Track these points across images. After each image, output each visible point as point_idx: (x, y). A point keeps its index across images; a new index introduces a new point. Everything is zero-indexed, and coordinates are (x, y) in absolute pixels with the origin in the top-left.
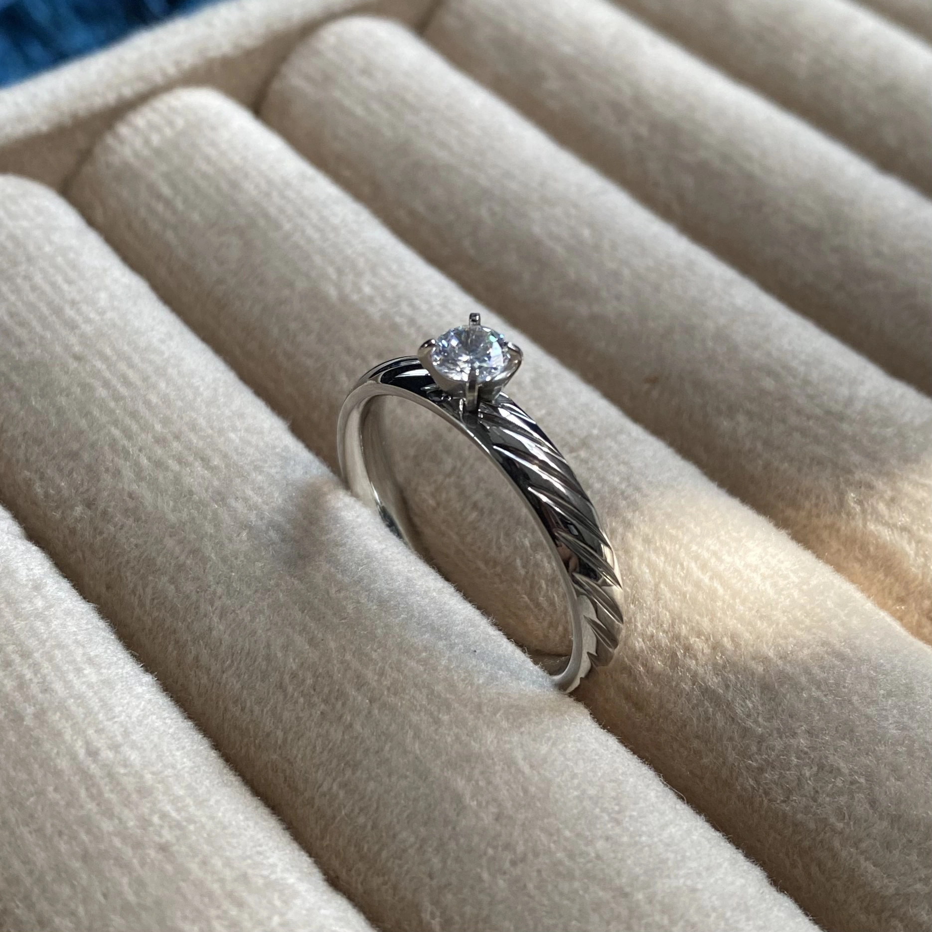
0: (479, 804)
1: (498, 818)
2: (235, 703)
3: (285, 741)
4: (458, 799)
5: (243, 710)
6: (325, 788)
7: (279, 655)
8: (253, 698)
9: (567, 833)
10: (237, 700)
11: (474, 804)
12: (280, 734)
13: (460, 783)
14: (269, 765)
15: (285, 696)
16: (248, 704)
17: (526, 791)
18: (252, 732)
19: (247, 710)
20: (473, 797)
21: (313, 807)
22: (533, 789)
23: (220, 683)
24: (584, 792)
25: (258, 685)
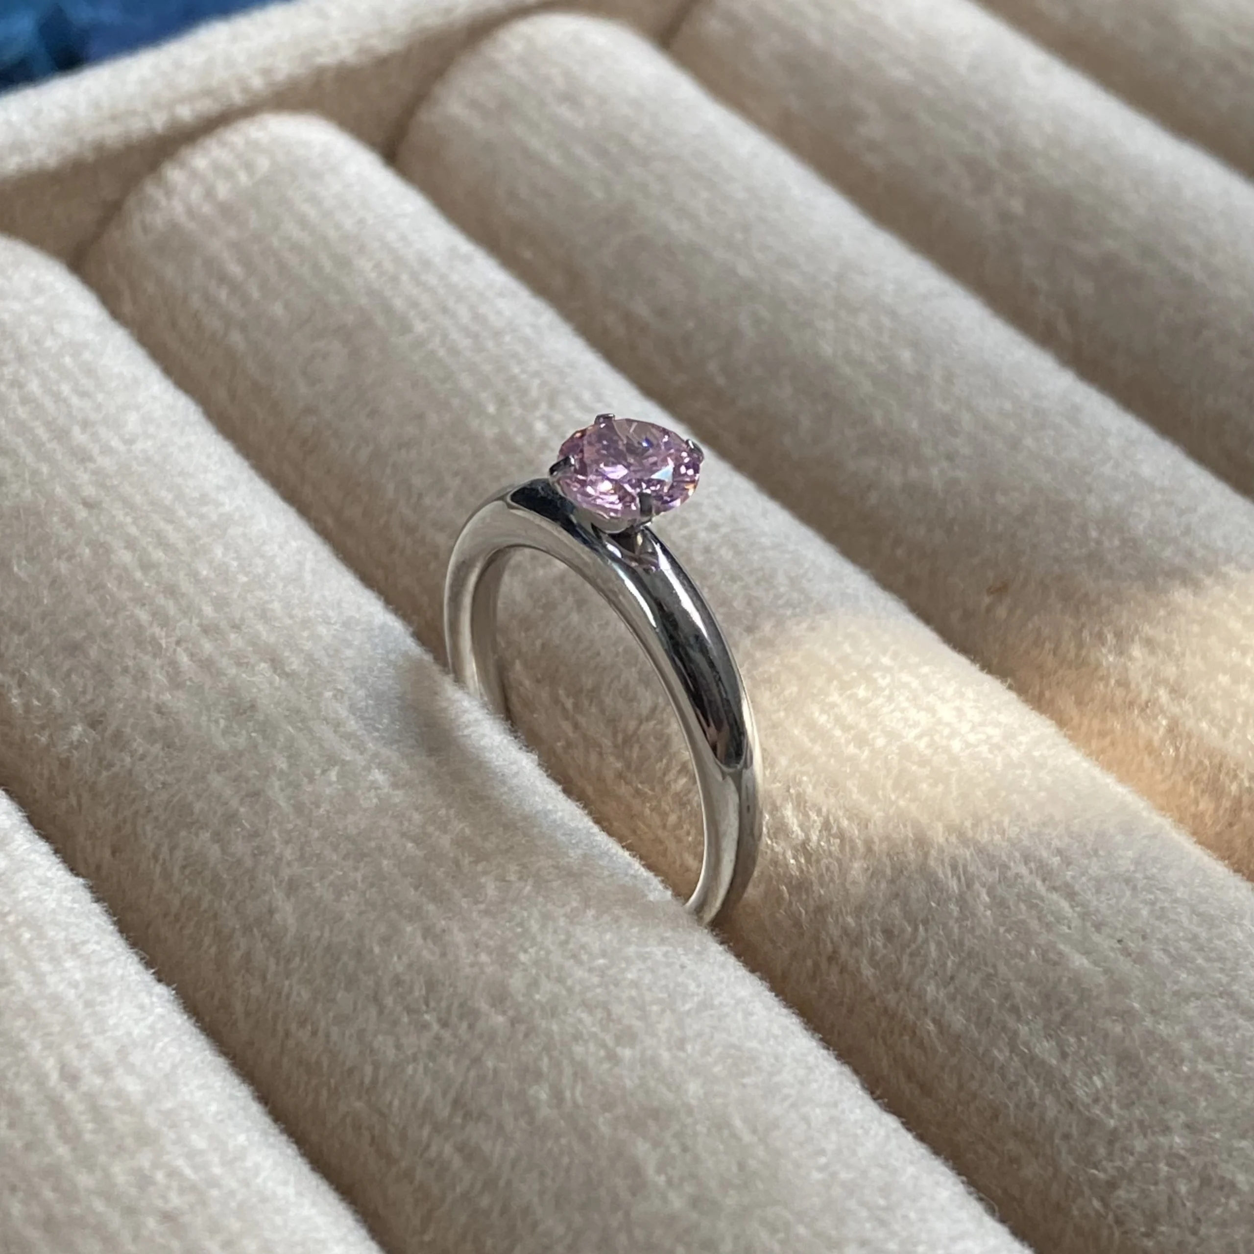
0: (669, 1182)
1: (695, 1202)
2: (302, 1024)
3: (375, 1081)
4: (635, 1171)
5: (314, 1033)
6: (433, 1152)
7: (377, 950)
8: (331, 1014)
9: (802, 1230)
10: (306, 1020)
11: (661, 1180)
12: (368, 1070)
13: (641, 1148)
14: (348, 1120)
15: (381, 1012)
16: (323, 1024)
17: (742, 1166)
18: (325, 1069)
19: (321, 1034)
20: (660, 1170)
21: (411, 1182)
22: (752, 1164)
23: (280, 994)
24: (834, 1175)
25: (339, 995)
